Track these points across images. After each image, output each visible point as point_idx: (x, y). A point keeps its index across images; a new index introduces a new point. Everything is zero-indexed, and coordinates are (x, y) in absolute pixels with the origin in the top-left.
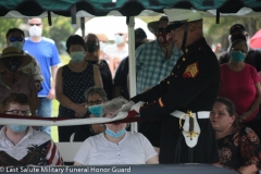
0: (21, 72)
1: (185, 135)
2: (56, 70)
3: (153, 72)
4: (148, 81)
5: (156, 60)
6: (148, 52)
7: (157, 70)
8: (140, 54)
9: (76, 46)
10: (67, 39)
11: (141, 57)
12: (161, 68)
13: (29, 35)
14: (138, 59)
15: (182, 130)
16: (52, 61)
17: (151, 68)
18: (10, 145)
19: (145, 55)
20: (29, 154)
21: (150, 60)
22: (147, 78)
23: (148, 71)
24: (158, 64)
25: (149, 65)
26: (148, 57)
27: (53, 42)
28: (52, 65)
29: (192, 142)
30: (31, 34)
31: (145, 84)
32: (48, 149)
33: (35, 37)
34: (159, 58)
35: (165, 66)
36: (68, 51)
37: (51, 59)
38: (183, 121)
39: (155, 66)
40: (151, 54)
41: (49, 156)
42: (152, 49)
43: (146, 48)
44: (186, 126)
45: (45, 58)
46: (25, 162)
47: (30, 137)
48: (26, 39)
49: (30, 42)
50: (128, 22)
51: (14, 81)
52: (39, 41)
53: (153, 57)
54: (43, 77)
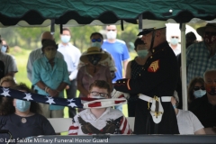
0: (100, 65)
1: (152, 114)
2: (126, 64)
3: (201, 65)
4: (198, 72)
5: (203, 56)
6: (197, 50)
7: (204, 64)
8: (191, 51)
9: (141, 46)
10: (134, 41)
11: (192, 54)
12: (207, 62)
13: (106, 38)
14: (188, 56)
15: (150, 110)
16: (123, 57)
17: (200, 63)
18: (94, 118)
19: (195, 52)
20: (107, 126)
21: (198, 56)
22: (196, 69)
23: (197, 65)
24: (205, 59)
25: (198, 60)
26: (196, 54)
27: (124, 43)
28: (123, 59)
29: (157, 119)
30: (108, 37)
31: (195, 74)
32: (121, 123)
33: (111, 39)
34: (206, 55)
35: (210, 60)
36: (136, 49)
37: (123, 55)
38: (151, 104)
39: (202, 61)
40: (199, 52)
41: (121, 128)
42: (200, 47)
43: (195, 47)
44: (153, 108)
45: (118, 54)
46: (105, 130)
47: (108, 113)
48: (105, 41)
49: (107, 43)
50: (181, 27)
51: (95, 71)
52: (114, 42)
53: (201, 54)
54: (116, 68)
